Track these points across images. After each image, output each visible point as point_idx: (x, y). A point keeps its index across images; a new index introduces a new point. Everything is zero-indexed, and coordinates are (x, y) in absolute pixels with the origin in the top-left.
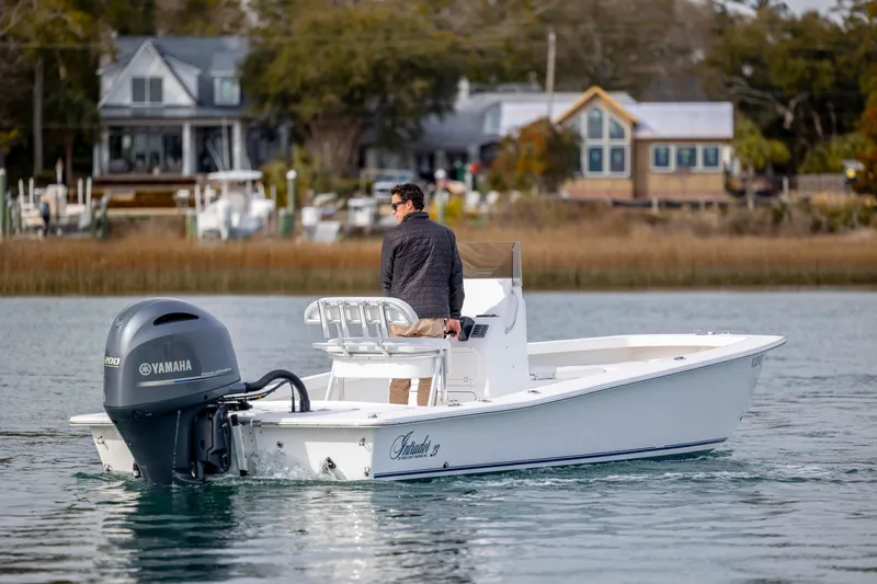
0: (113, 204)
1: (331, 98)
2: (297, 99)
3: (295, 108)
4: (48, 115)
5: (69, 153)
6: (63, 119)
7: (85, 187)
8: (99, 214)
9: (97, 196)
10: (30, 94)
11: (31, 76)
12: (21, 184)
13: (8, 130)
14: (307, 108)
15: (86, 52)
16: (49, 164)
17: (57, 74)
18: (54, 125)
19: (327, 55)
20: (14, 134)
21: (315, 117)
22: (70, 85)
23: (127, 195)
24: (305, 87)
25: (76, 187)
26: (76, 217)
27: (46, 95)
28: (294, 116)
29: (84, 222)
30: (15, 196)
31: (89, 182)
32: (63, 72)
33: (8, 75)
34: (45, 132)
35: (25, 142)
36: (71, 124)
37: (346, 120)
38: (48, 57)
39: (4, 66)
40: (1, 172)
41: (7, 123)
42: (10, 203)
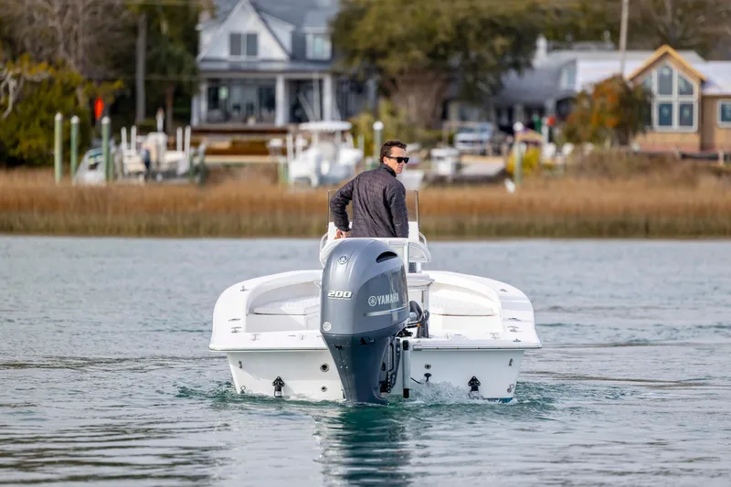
0: (211, 152)
1: (417, 54)
2: (384, 55)
3: (382, 63)
4: (151, 67)
5: (169, 103)
6: (164, 72)
7: (184, 135)
8: (197, 161)
9: (195, 144)
10: (133, 47)
11: (134, 30)
12: (124, 132)
13: (113, 80)
14: (393, 63)
15: (186, 9)
16: (151, 113)
17: (159, 29)
18: (156, 77)
19: (413, 14)
20: (118, 85)
21: (401, 72)
22: (171, 40)
23: (224, 143)
24: (391, 44)
25: (175, 135)
26: (175, 163)
27: (148, 48)
28: (381, 71)
29: (183, 168)
30: (118, 142)
31: (188, 131)
32: (165, 27)
33: (114, 29)
34: (148, 83)
35: (128, 93)
36: (172, 76)
37: (430, 75)
38: (151, 13)
39: (110, 21)
40: (106, 121)
41: (112, 74)
42: (113, 150)
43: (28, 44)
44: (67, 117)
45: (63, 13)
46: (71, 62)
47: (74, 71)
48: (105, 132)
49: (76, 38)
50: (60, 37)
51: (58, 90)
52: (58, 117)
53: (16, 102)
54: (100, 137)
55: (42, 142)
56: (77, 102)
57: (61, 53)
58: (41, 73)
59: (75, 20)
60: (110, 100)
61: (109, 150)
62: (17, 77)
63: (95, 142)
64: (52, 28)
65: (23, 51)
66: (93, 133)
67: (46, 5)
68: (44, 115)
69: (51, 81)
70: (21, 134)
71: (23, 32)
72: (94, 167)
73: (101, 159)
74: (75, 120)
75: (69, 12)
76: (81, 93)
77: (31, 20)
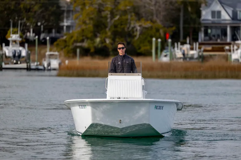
0: (205, 51)
4: (185, 22)
5: (191, 34)
6: (189, 24)
7: (196, 45)
8: (200, 54)
9: (200, 48)
10: (179, 16)
11: (179, 10)
12: (176, 44)
13: (172, 27)
15: (197, 3)
16: (185, 38)
17: (187, 9)
18: (187, 26)
20: (174, 28)
22: (192, 13)
23: (210, 48)
25: (193, 45)
26: (193, 55)
27: (184, 16)
29: (196, 56)
30: (174, 48)
31: (197, 44)
32: (190, 9)
33: (172, 10)
34: (184, 28)
35: (177, 31)
36: (192, 25)
38: (185, 4)
39: (171, 7)
40: (170, 40)
41: (172, 25)
42: (172, 50)
43: (144, 15)
44: (157, 39)
45: (155, 5)
46: (158, 21)
47: (159, 23)
48: (170, 44)
49: (160, 13)
50: (155, 12)
51: (154, 30)
52: (154, 39)
53: (140, 34)
54: (168, 46)
55: (148, 48)
56: (160, 34)
57: (155, 18)
58: (148, 24)
59: (160, 7)
60: (171, 33)
61: (171, 50)
62: (140, 26)
63: (166, 47)
64: (152, 9)
65: (142, 17)
66: (166, 44)
67: (149, 2)
68: (149, 38)
69: (152, 27)
70: (141, 45)
71: (142, 11)
72: (166, 56)
73: (168, 53)
74: (159, 40)
75: (158, 4)
76: (161, 31)
77: (145, 7)
